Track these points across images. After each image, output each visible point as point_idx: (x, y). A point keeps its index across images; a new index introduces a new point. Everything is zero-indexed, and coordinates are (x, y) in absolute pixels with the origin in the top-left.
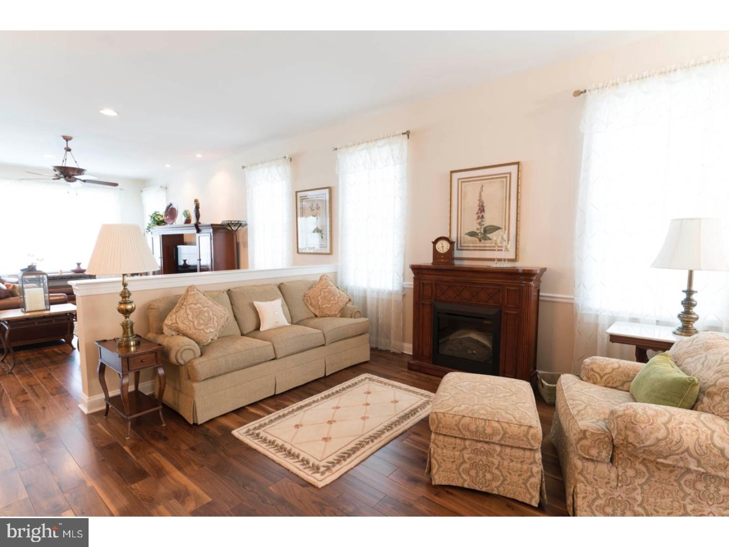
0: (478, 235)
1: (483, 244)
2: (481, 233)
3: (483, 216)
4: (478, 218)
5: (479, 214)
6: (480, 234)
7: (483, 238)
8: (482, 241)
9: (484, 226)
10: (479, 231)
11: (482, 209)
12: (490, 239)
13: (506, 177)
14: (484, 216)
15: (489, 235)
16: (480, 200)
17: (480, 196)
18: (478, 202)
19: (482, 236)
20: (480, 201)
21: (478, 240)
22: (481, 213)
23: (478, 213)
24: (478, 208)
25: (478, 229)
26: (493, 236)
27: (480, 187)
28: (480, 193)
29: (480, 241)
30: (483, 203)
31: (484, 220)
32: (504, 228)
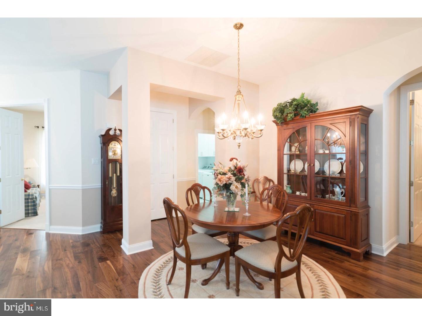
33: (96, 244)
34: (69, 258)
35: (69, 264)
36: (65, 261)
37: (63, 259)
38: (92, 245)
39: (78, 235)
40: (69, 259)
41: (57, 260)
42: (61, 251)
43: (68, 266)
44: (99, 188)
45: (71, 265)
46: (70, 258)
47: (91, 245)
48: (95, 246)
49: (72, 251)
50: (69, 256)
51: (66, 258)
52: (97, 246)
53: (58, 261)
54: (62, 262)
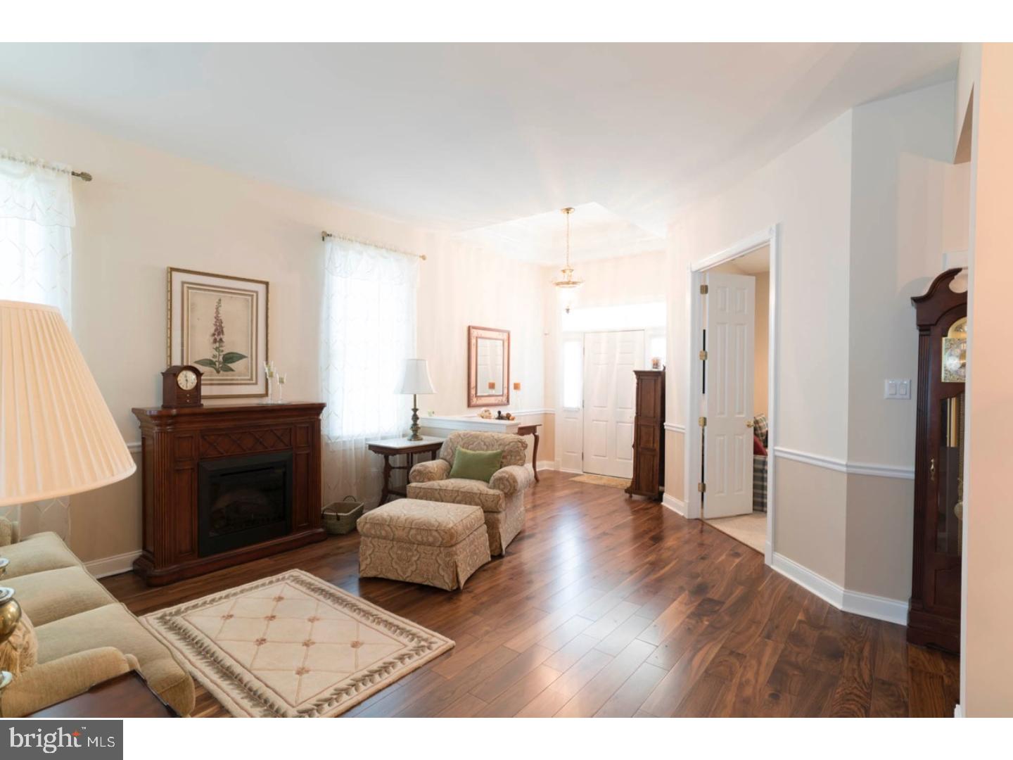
0: (215, 364)
1: (222, 376)
2: (219, 361)
3: (221, 340)
4: (215, 341)
5: (216, 336)
6: (217, 363)
7: (221, 367)
8: (221, 372)
9: (224, 353)
10: (217, 359)
11: (219, 330)
12: (232, 370)
13: (252, 296)
14: (224, 340)
15: (230, 365)
16: (217, 318)
17: (217, 312)
18: (215, 320)
19: (221, 366)
20: (218, 320)
21: (215, 371)
22: (219, 334)
23: (214, 335)
24: (214, 328)
25: (214, 356)
26: (236, 365)
27: (217, 300)
28: (217, 309)
29: (218, 372)
30: (222, 323)
31: (223, 344)
32: (249, 356)
33: (862, 664)
34: (759, 663)
35: (748, 682)
36: (745, 667)
37: (748, 658)
38: (850, 661)
39: (831, 605)
40: (758, 670)
41: (732, 653)
42: (759, 633)
43: (741, 686)
44: (908, 479)
45: (748, 691)
46: (762, 669)
47: (847, 659)
48: (854, 670)
49: (782, 646)
50: (765, 659)
51: (754, 662)
52: (861, 675)
53: (733, 660)
54: (738, 664)
